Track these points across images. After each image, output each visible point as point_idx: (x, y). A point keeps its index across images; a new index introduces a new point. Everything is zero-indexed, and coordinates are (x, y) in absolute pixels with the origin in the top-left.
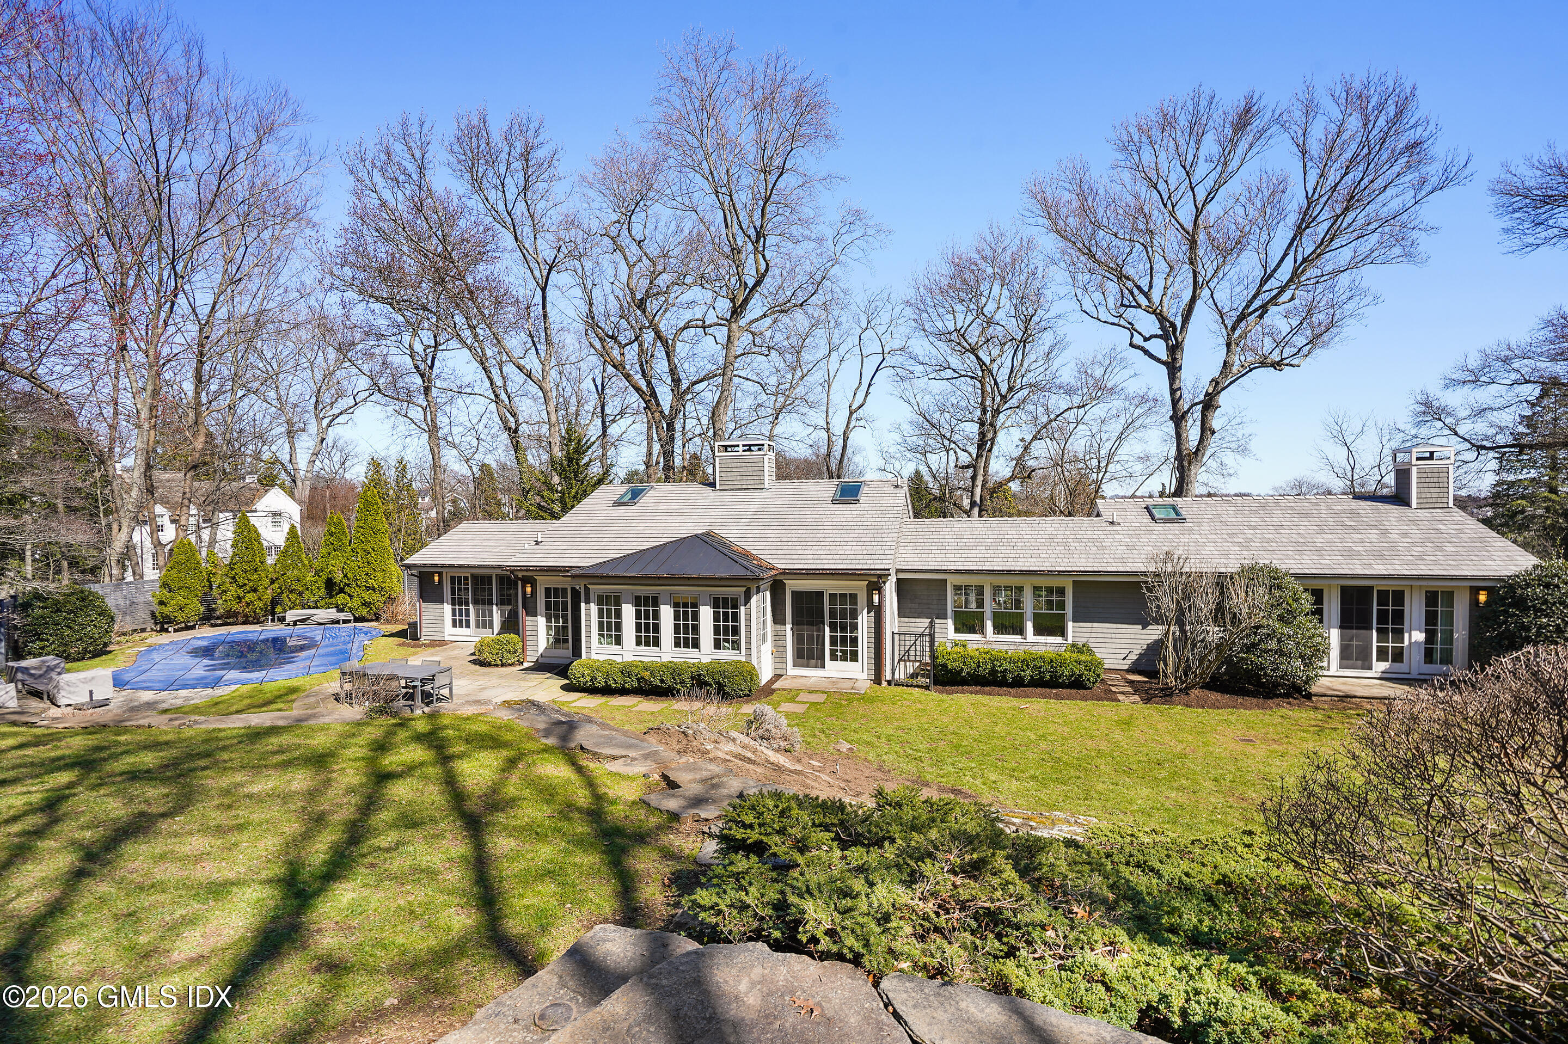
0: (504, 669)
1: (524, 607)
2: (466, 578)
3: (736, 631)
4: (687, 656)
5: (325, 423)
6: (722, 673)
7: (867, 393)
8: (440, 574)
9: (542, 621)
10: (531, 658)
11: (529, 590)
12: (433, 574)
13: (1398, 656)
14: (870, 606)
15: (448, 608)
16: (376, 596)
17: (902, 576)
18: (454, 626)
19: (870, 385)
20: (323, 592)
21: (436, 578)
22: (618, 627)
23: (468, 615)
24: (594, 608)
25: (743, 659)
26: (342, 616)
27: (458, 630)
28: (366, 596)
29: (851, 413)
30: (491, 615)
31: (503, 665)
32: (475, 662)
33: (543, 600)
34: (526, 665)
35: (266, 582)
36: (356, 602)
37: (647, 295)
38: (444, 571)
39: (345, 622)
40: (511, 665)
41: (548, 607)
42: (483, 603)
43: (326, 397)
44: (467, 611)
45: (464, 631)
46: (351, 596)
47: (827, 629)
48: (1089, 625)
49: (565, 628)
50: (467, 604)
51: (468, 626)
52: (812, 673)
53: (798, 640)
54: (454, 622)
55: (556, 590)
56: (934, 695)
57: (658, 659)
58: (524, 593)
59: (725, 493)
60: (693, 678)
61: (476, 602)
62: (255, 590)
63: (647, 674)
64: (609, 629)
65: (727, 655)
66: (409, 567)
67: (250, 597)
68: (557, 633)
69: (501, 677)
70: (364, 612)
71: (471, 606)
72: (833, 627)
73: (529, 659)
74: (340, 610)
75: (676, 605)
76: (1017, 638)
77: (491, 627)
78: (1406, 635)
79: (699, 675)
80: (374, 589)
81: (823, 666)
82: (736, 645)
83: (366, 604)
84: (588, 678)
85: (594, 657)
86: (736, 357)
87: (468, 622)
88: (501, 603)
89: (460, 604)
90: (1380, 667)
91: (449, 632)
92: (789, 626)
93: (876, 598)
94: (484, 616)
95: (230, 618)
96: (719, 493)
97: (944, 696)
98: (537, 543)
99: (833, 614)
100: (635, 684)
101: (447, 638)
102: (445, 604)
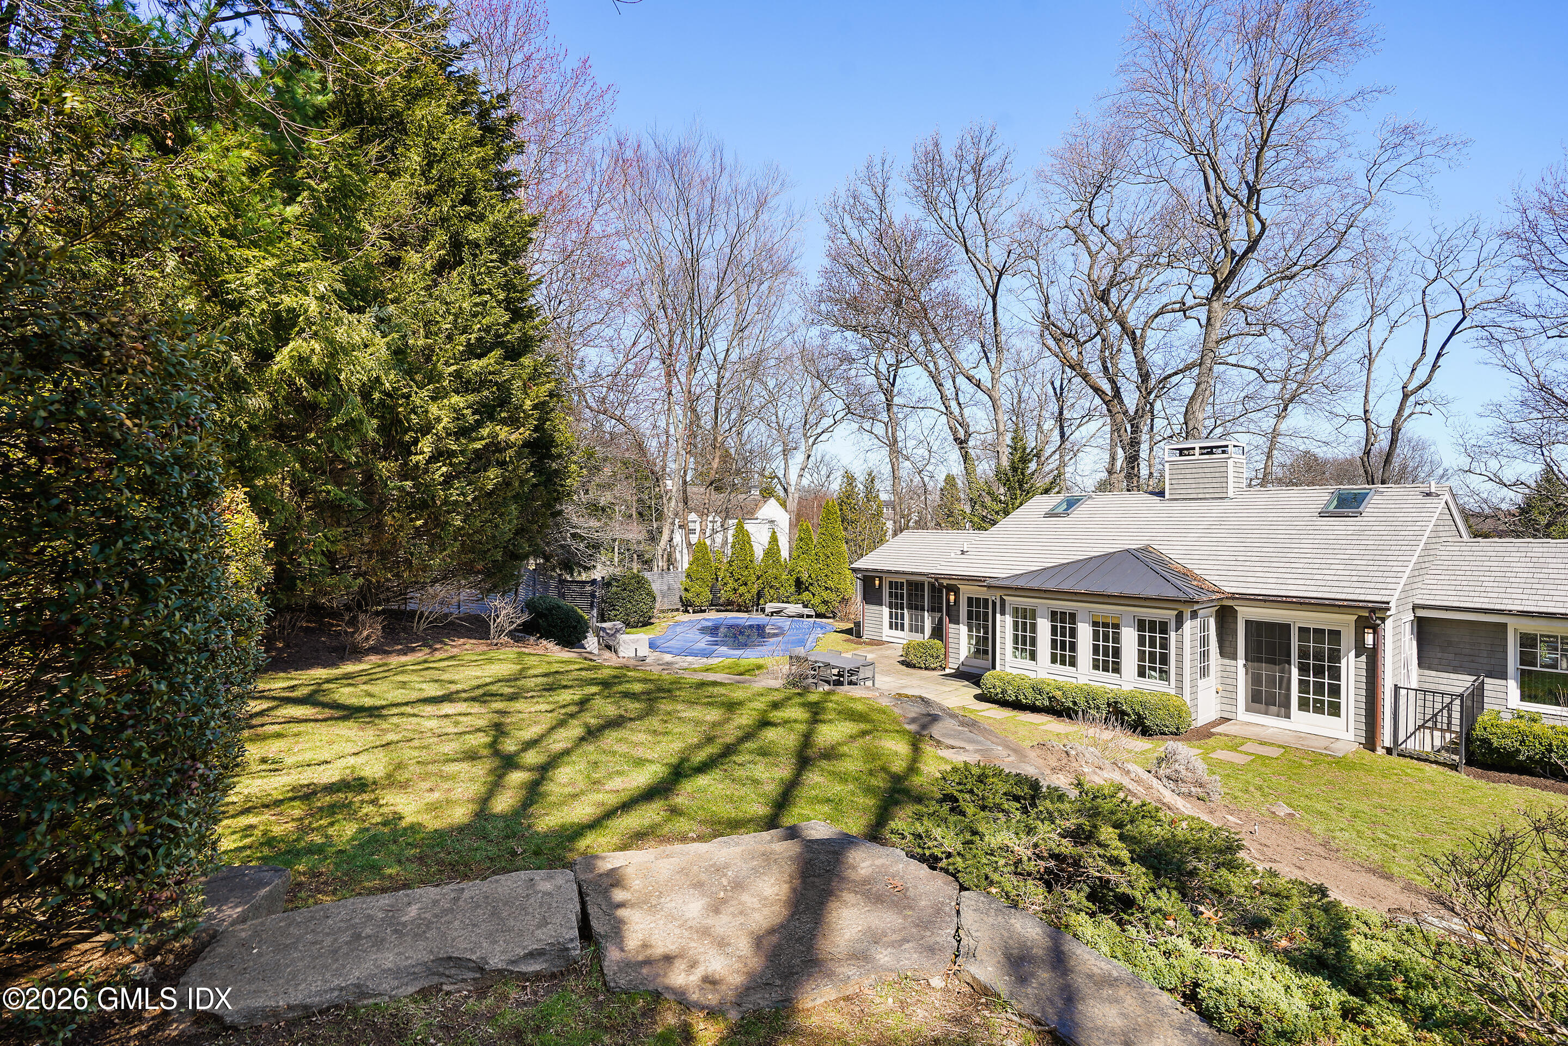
0: (926, 672)
1: (948, 614)
2: (902, 583)
3: (1164, 659)
4: (1106, 680)
5: (811, 440)
6: (1141, 703)
7: (1435, 366)
8: (881, 579)
9: (963, 629)
10: (953, 665)
11: (952, 598)
12: (873, 578)
14: (1360, 649)
15: (886, 610)
16: (833, 596)
17: (1422, 613)
18: (891, 628)
19: (1439, 355)
20: (793, 589)
21: (877, 582)
22: (1033, 642)
23: (902, 619)
24: (1009, 620)
25: (1173, 692)
26: (806, 611)
27: (894, 632)
28: (824, 594)
29: (1406, 396)
30: (923, 621)
31: (926, 669)
32: (902, 663)
33: (966, 609)
34: (948, 671)
35: (753, 578)
36: (816, 601)
37: (1111, 284)
38: (884, 576)
39: (808, 616)
40: (934, 669)
41: (970, 617)
42: (916, 609)
43: (812, 419)
44: (902, 615)
45: (899, 633)
46: (813, 595)
47: (1295, 672)
49: (986, 639)
50: (902, 609)
51: (902, 629)
52: (1270, 724)
53: (1255, 680)
54: (891, 623)
55: (978, 600)
56: (1464, 778)
57: (1074, 681)
58: (948, 600)
59: (1175, 504)
60: (1109, 705)
61: (910, 607)
62: (746, 584)
63: (1058, 694)
64: (1024, 643)
65: (1153, 685)
66: (854, 570)
67: (742, 589)
68: (977, 643)
69: (922, 678)
70: (822, 609)
71: (906, 611)
72: (1303, 669)
73: (951, 665)
74: (805, 606)
75: (1095, 624)
77: (923, 632)
79: (1116, 703)
80: (831, 589)
81: (1288, 716)
82: (1164, 675)
83: (825, 602)
84: (999, 690)
85: (1009, 670)
86: (1217, 342)
87: (902, 625)
88: (932, 610)
89: (896, 608)
91: (887, 633)
92: (1241, 662)
93: (1369, 639)
94: (917, 621)
95: (728, 606)
96: (1167, 504)
97: (1482, 783)
98: (963, 552)
99: (1303, 654)
100: (1047, 703)
101: (885, 639)
102: (884, 607)
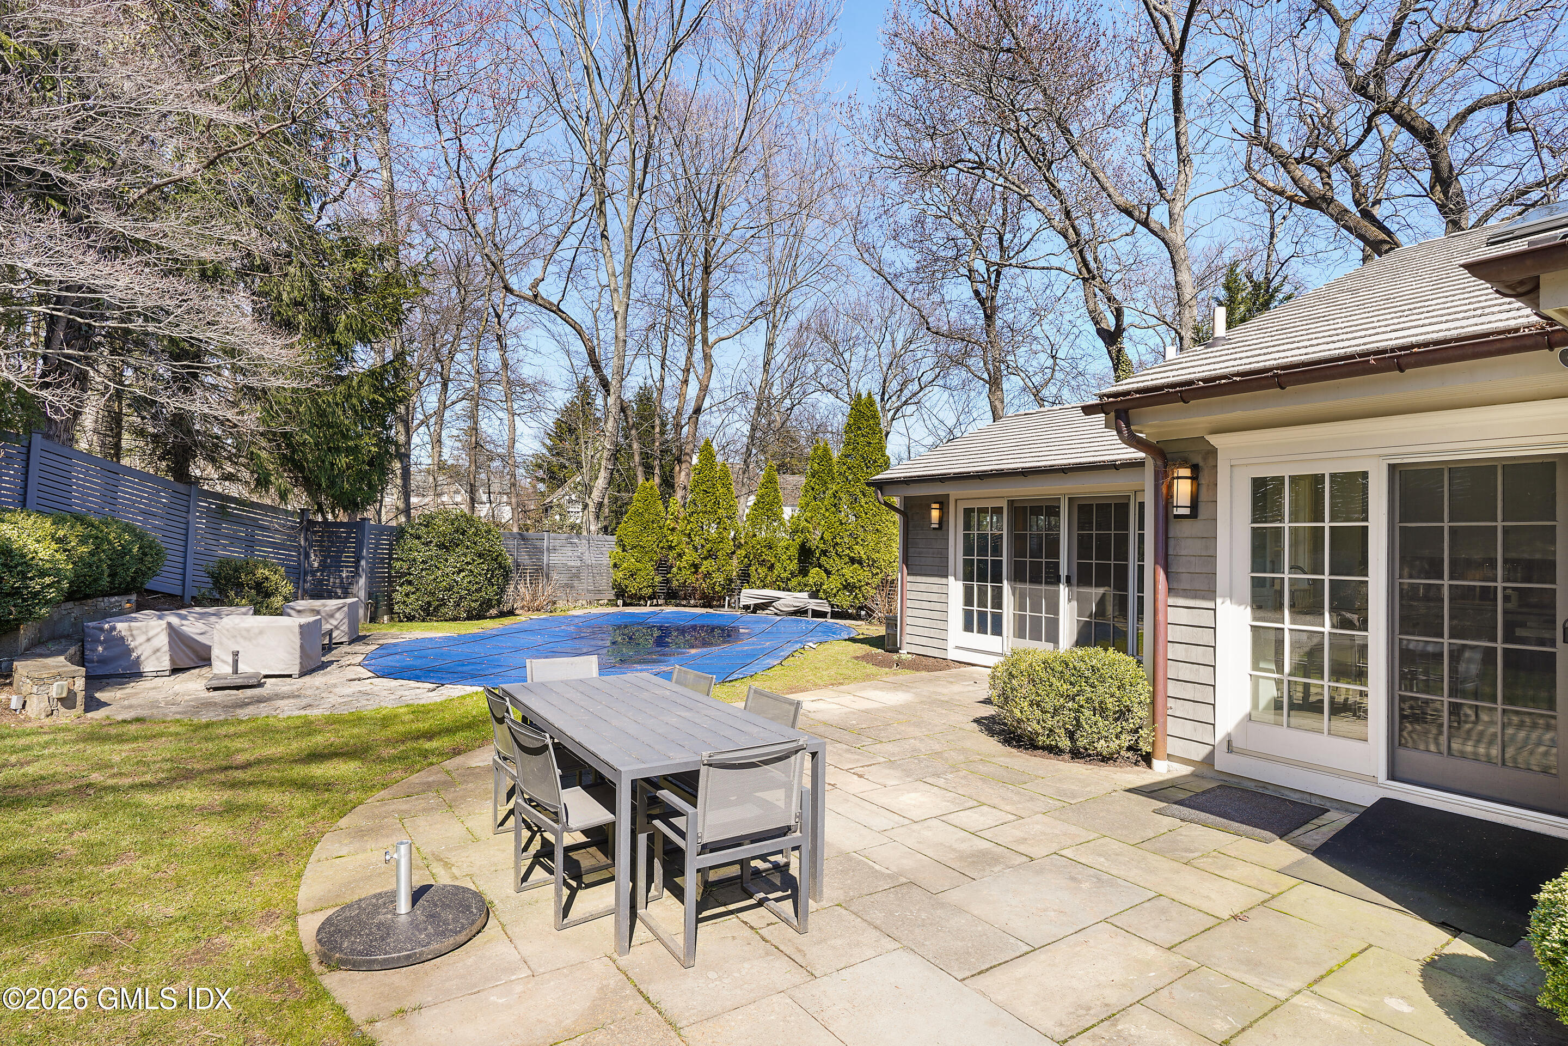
0: (1079, 769)
1: (1165, 559)
2: (998, 512)
8: (945, 500)
9: (1235, 614)
10: (1183, 745)
11: (1183, 490)
12: (929, 500)
15: (955, 587)
18: (968, 627)
20: (794, 566)
21: (935, 514)
23: (998, 603)
26: (813, 604)
27: (976, 639)
28: (848, 571)
30: (1054, 608)
31: (1076, 754)
32: (990, 726)
34: (1162, 770)
36: (832, 584)
38: (953, 497)
39: (816, 614)
40: (1105, 759)
42: (1035, 580)
44: (998, 594)
45: (989, 641)
46: (828, 573)
50: (997, 578)
51: (997, 631)
54: (968, 616)
58: (1164, 503)
61: (1018, 576)
62: (713, 556)
66: (876, 486)
67: (706, 566)
70: (844, 600)
71: (1006, 585)
73: (1173, 746)
74: (814, 595)
77: (1054, 634)
80: (860, 562)
83: (848, 587)
87: (997, 620)
88: (1082, 577)
89: (983, 579)
91: (959, 641)
94: (1036, 607)
101: (953, 654)
102: (951, 579)
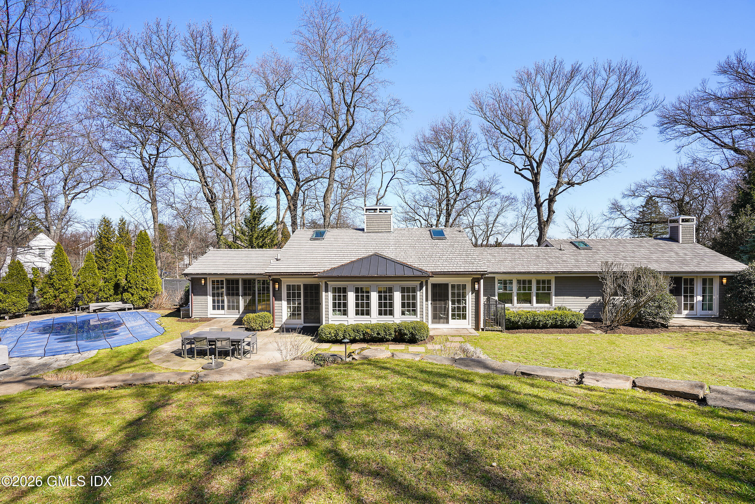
0: (263, 332)
1: (274, 296)
2: (222, 281)
3: (414, 305)
4: (386, 320)
5: (70, 198)
6: (414, 328)
7: (386, 191)
8: (205, 279)
9: (284, 303)
10: (278, 324)
11: (277, 286)
12: (200, 279)
13: (692, 308)
14: (473, 290)
15: (210, 299)
16: (149, 294)
18: (214, 309)
19: (387, 187)
20: (112, 292)
21: (203, 282)
22: (345, 305)
23: (223, 302)
24: (330, 295)
25: (419, 320)
26: (127, 306)
27: (217, 312)
28: (141, 293)
29: (378, 201)
30: (238, 302)
31: (262, 330)
33: (286, 292)
34: (275, 329)
35: (73, 287)
36: (136, 297)
37: (283, 134)
38: (208, 277)
39: (129, 309)
40: (266, 330)
41: (288, 295)
42: (233, 295)
44: (222, 300)
45: (221, 312)
46: (132, 295)
47: (450, 303)
48: (562, 297)
49: (299, 308)
50: (222, 296)
51: (223, 309)
52: (444, 327)
53: (435, 309)
54: (214, 306)
55: (293, 286)
56: (505, 335)
57: (369, 322)
58: (274, 288)
59: (370, 234)
60: (395, 332)
61: (228, 294)
62: (67, 292)
63: (368, 331)
64: (339, 307)
65: (409, 318)
66: (186, 275)
67: (62, 296)
68: (294, 311)
70: (141, 303)
71: (225, 298)
72: (453, 302)
73: (276, 326)
74: (125, 302)
75: (380, 292)
76: (528, 305)
77: (238, 308)
78: (695, 298)
79: (400, 330)
80: (147, 289)
81: (448, 322)
82: (415, 311)
83: (143, 298)
84: (333, 335)
85: (330, 322)
86: (336, 168)
87: (223, 306)
88: (244, 295)
89: (218, 296)
90: (685, 312)
91: (211, 313)
92: (430, 302)
93: (477, 286)
94: (233, 302)
95: (47, 309)
96: (365, 235)
97: (510, 335)
98: (277, 260)
99: (453, 294)
100: (362, 337)
101: (209, 316)
102: (208, 296)
